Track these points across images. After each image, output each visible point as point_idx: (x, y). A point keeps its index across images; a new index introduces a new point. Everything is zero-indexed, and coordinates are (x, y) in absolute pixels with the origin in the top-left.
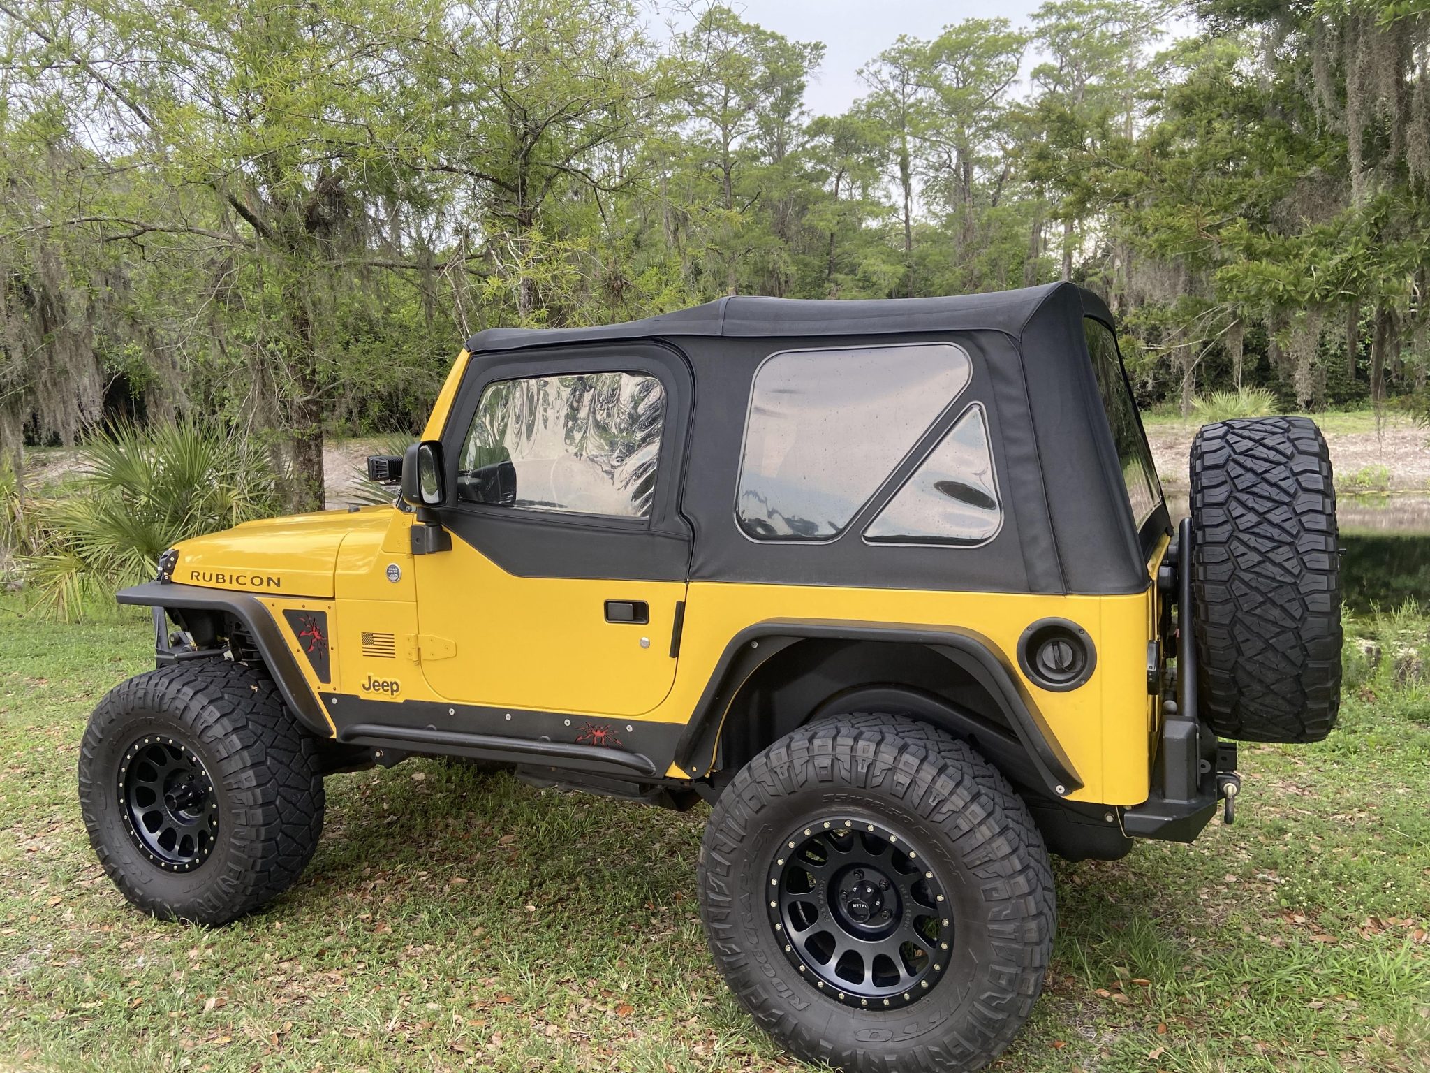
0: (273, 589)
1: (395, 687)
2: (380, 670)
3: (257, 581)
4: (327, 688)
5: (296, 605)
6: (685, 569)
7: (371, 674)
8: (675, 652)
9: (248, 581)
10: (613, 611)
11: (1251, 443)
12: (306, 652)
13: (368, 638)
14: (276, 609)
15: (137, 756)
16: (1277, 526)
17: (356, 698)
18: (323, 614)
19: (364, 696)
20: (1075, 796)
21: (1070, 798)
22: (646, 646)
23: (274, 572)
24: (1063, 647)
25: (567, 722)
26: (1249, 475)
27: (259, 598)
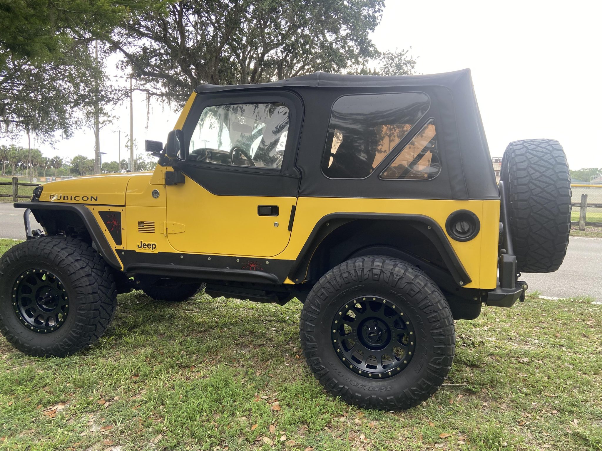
0: (94, 202)
1: (154, 246)
2: (147, 238)
3: (85, 199)
4: (120, 247)
5: (105, 209)
6: (297, 191)
7: (142, 240)
8: (290, 228)
9: (81, 199)
10: (263, 211)
11: (534, 146)
12: (110, 230)
13: (141, 224)
14: (95, 212)
15: (22, 281)
16: (548, 177)
17: (134, 251)
18: (119, 213)
19: (138, 250)
20: (468, 286)
21: (465, 287)
22: (276, 225)
23: (94, 194)
24: (465, 223)
25: (238, 260)
26: (535, 158)
27: (87, 206)
